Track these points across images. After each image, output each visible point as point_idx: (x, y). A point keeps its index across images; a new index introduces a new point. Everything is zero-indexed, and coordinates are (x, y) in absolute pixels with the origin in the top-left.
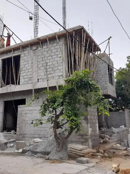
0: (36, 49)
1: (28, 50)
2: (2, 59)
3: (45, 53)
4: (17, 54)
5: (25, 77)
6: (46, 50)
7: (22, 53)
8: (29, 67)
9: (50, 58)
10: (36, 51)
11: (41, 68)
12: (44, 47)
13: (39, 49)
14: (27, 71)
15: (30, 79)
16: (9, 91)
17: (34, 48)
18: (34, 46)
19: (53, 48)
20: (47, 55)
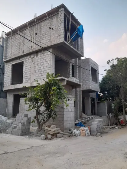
0: (33, 57)
1: (28, 58)
2: (12, 65)
3: (39, 60)
4: (21, 61)
5: (26, 78)
6: (40, 58)
7: (25, 60)
8: (29, 71)
9: (42, 63)
10: (33, 59)
11: (37, 71)
12: (38, 56)
13: (36, 57)
14: (27, 73)
15: (29, 79)
16: (16, 88)
17: (32, 56)
18: (32, 55)
19: (44, 57)
20: (40, 62)
